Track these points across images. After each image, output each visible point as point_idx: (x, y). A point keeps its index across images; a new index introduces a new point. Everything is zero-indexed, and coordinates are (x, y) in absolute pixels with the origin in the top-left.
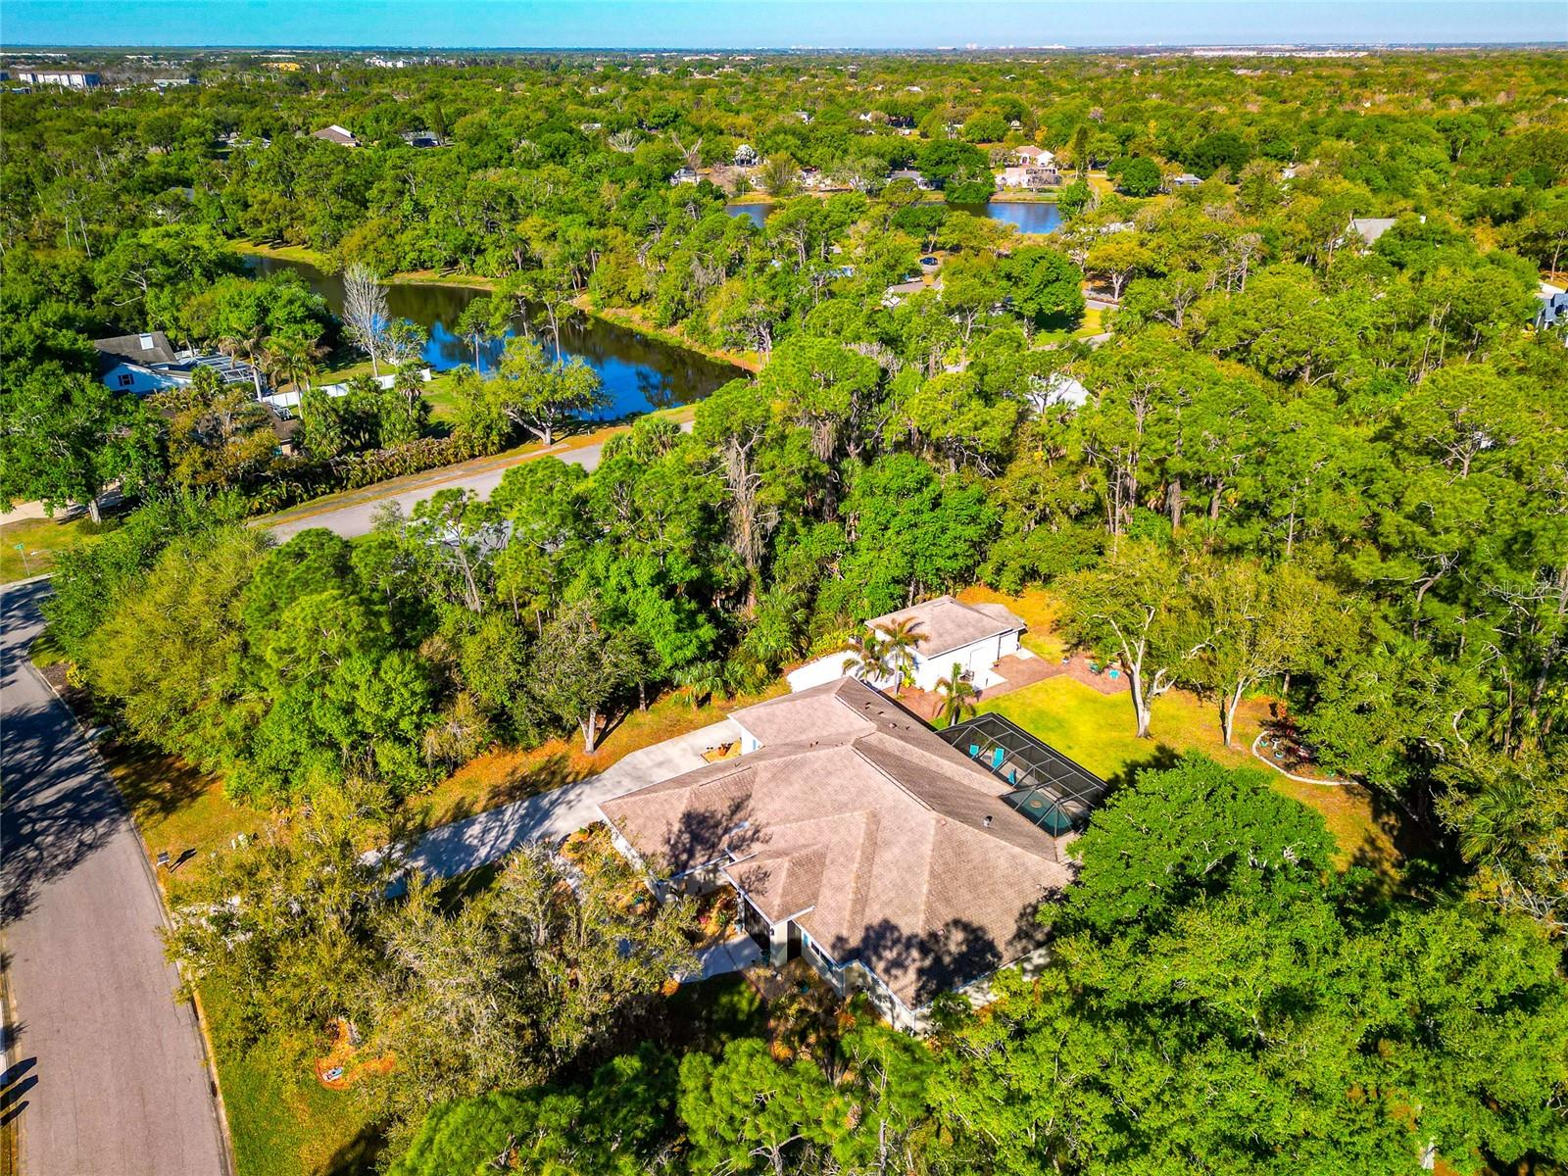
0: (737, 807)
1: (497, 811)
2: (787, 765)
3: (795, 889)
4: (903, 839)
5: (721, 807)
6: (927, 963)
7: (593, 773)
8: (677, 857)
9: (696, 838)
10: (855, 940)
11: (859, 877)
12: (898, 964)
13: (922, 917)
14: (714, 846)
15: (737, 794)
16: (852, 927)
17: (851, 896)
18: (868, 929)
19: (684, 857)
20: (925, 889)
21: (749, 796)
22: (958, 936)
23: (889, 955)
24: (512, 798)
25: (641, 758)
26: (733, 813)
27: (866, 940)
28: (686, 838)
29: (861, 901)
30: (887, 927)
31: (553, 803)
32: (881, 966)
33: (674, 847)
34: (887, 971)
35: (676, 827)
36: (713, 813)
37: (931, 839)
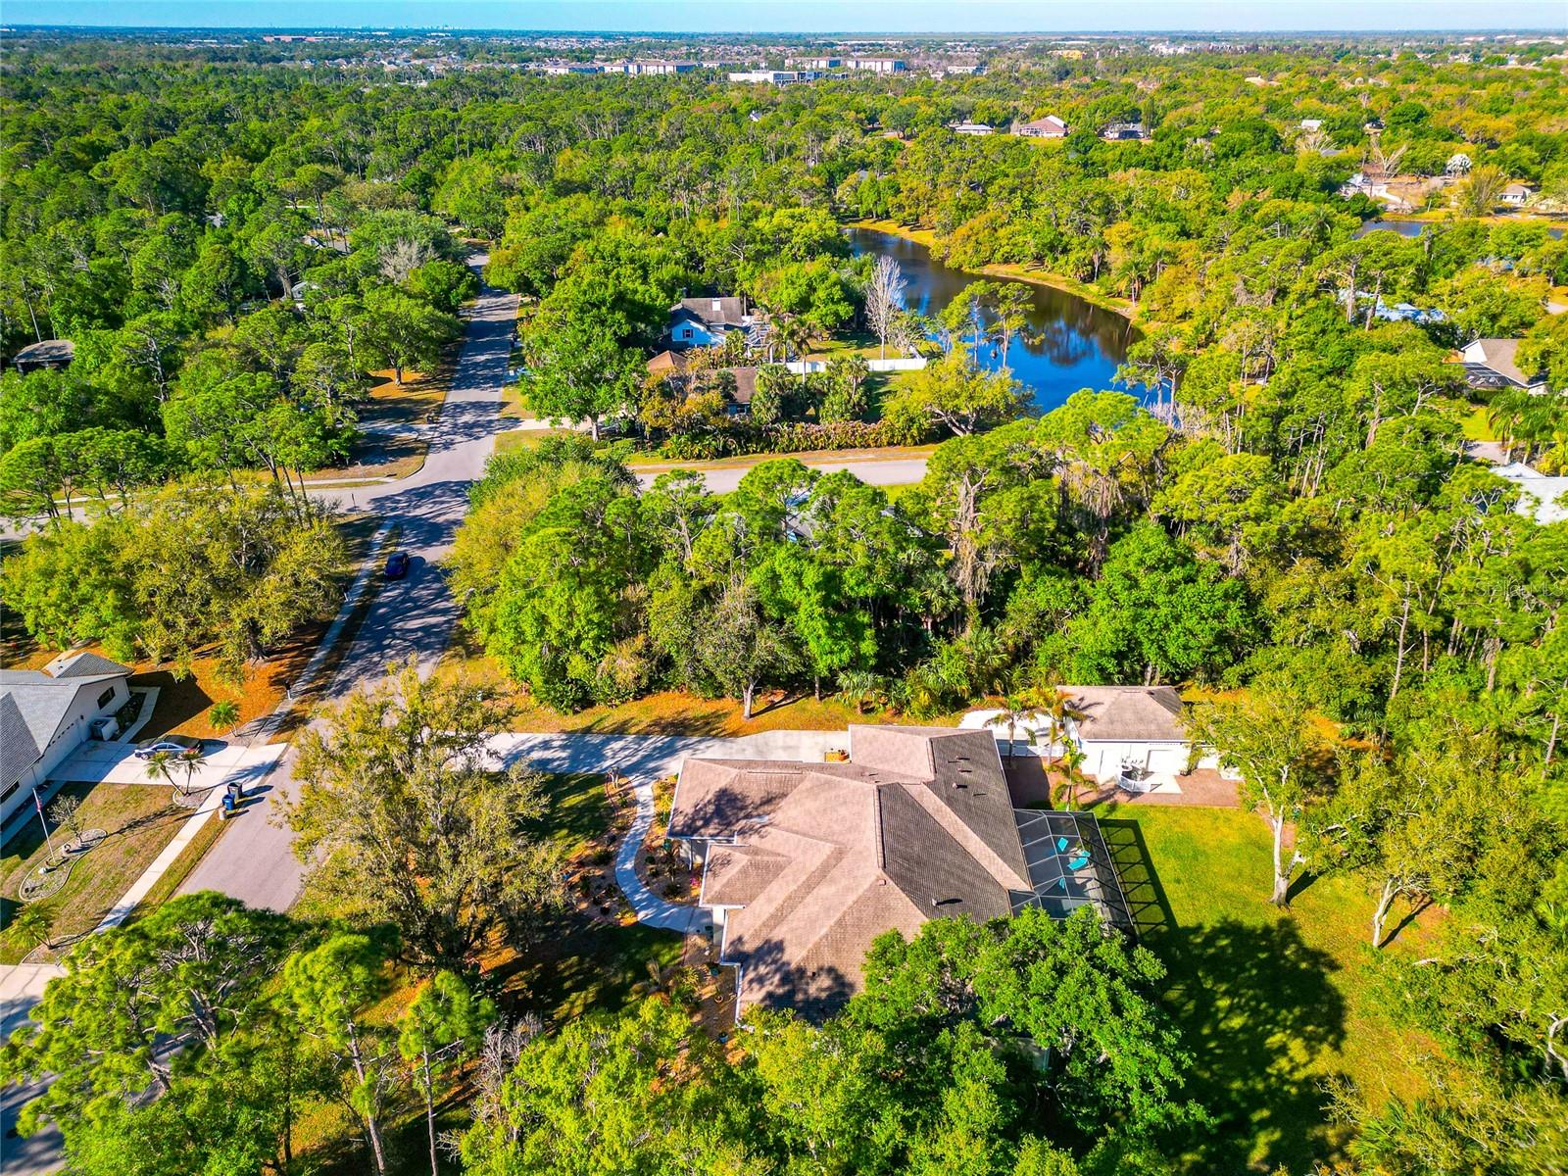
0: (769, 800)
1: (644, 736)
2: (827, 782)
3: (739, 885)
4: (844, 882)
5: (755, 794)
6: (780, 991)
7: (734, 734)
8: (694, 820)
9: (719, 812)
10: (749, 947)
11: (790, 898)
12: (760, 980)
13: (804, 953)
14: (729, 824)
15: (775, 789)
16: (755, 935)
17: (772, 910)
18: (767, 942)
19: (700, 823)
20: (824, 931)
21: (784, 795)
22: (825, 982)
23: (762, 970)
24: (663, 731)
25: (778, 737)
26: (763, 804)
27: (758, 950)
28: (711, 809)
29: (778, 918)
30: (779, 947)
31: (685, 747)
32: (751, 975)
33: (697, 812)
34: (751, 982)
35: (710, 796)
36: (745, 798)
37: (861, 891)
